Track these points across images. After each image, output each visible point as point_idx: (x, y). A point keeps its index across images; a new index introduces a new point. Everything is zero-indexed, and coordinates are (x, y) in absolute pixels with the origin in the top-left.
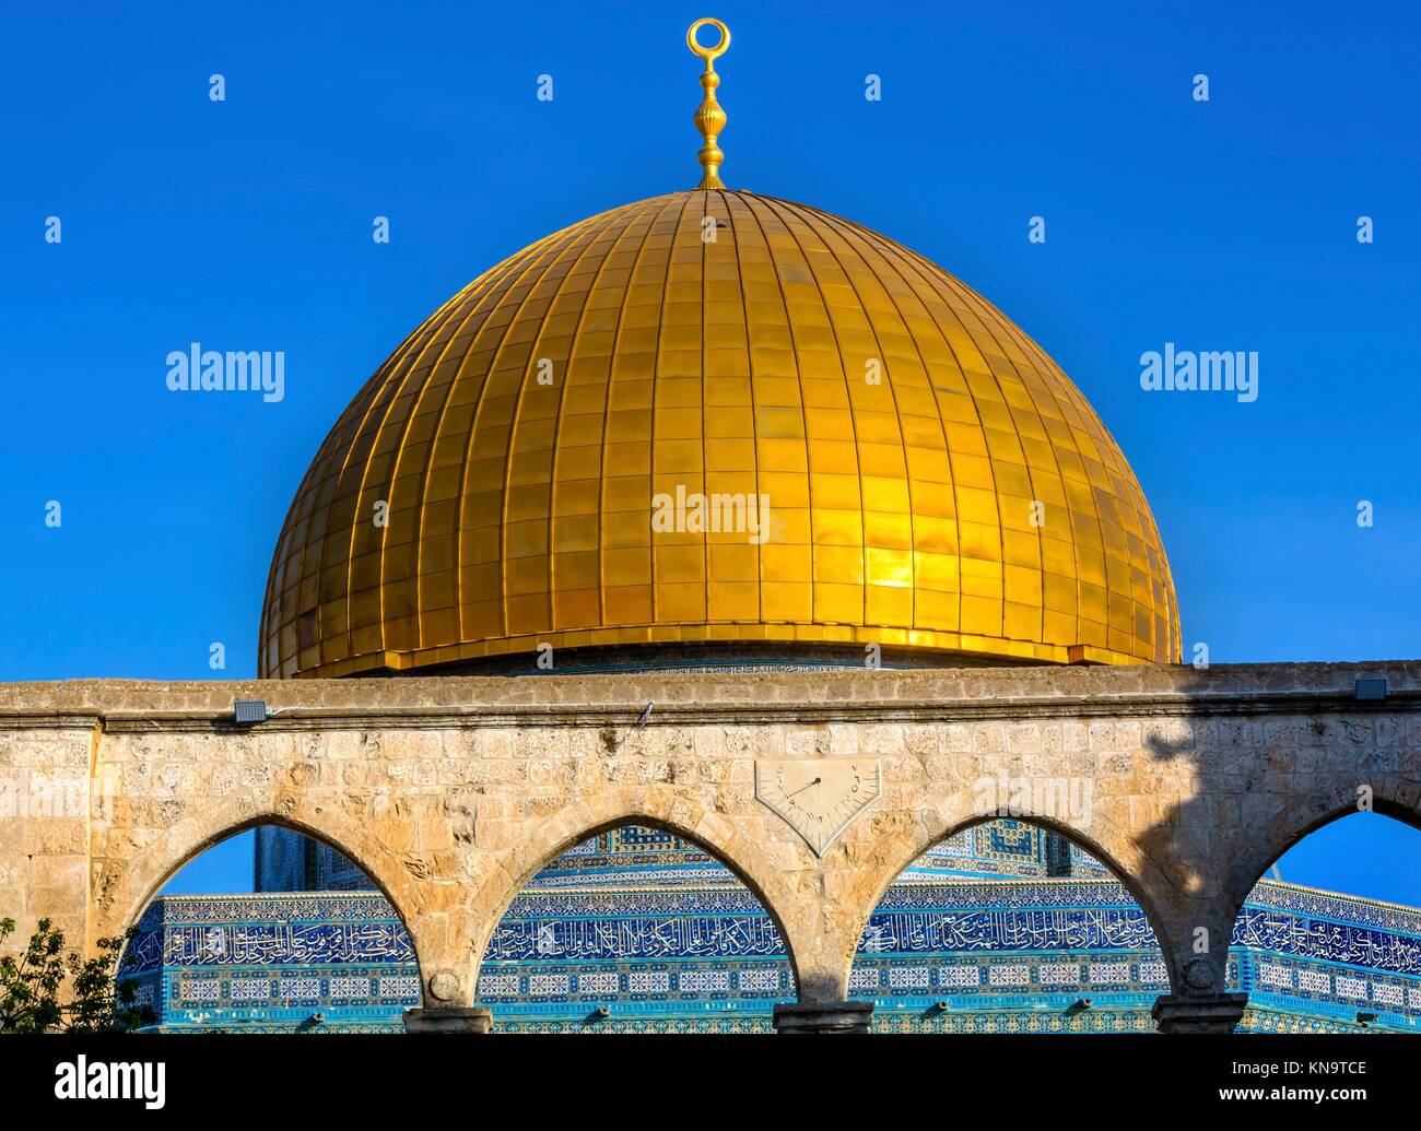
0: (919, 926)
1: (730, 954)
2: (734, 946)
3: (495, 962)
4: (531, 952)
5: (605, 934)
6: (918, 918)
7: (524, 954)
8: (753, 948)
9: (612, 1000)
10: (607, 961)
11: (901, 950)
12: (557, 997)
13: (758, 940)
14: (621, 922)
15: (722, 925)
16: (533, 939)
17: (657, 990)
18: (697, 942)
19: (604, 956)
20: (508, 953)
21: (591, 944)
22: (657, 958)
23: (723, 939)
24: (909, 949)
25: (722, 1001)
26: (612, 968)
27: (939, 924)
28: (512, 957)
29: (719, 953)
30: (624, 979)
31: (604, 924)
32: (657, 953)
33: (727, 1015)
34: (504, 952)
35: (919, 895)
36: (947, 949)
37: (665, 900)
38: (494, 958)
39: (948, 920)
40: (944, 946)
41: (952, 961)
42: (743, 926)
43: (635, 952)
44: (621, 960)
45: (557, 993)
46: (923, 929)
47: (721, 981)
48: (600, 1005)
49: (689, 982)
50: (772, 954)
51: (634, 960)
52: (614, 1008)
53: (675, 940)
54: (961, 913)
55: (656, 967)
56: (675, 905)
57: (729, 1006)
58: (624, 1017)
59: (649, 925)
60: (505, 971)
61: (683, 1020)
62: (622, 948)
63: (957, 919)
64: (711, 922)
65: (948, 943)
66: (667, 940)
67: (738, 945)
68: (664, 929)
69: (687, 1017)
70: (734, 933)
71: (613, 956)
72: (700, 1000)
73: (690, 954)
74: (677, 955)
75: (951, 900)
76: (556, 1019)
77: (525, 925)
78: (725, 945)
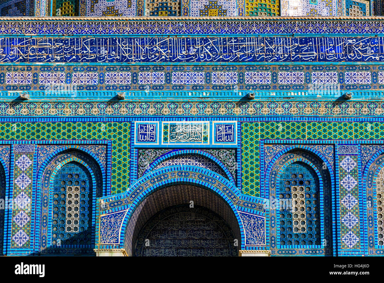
0: (331, 45)
1: (206, 61)
2: (209, 55)
3: (50, 64)
4: (74, 57)
5: (124, 47)
6: (330, 40)
7: (70, 58)
8: (221, 57)
9: (127, 89)
10: (124, 64)
11: (320, 60)
12: (90, 86)
13: (224, 52)
14: (134, 39)
15: (201, 42)
16: (75, 49)
17: (157, 83)
18: (184, 53)
19: (122, 61)
20: (58, 58)
21: (114, 53)
22: (157, 63)
23: (202, 51)
24: (325, 60)
25: (199, 91)
26: (128, 68)
27: (345, 44)
28: (61, 60)
29: (199, 60)
30: (135, 76)
31: (123, 40)
32: (158, 59)
33: (203, 100)
34: (56, 57)
35: (332, 25)
36: (350, 60)
37: (163, 25)
38: (49, 61)
39: (350, 41)
40: (348, 58)
41: (353, 68)
42: (214, 43)
43: (143, 59)
44: (133, 63)
45: (90, 84)
46: (334, 47)
47: (199, 78)
48: (119, 93)
49: (178, 78)
50: (234, 61)
51: (142, 63)
52: (127, 94)
53: (169, 51)
54: (359, 37)
55: (156, 68)
56: (170, 29)
57: (204, 94)
58: (134, 100)
59: (153, 42)
60: (56, 69)
61: (173, 103)
62: (135, 56)
63: (357, 41)
64: (194, 41)
65: (350, 56)
66: (164, 51)
67: (211, 55)
68: (163, 44)
69: (176, 100)
70: (209, 47)
71: (128, 61)
72: (185, 90)
73: (179, 61)
74: (171, 61)
75: (353, 28)
76: (89, 101)
77: (71, 40)
78: (203, 55)
